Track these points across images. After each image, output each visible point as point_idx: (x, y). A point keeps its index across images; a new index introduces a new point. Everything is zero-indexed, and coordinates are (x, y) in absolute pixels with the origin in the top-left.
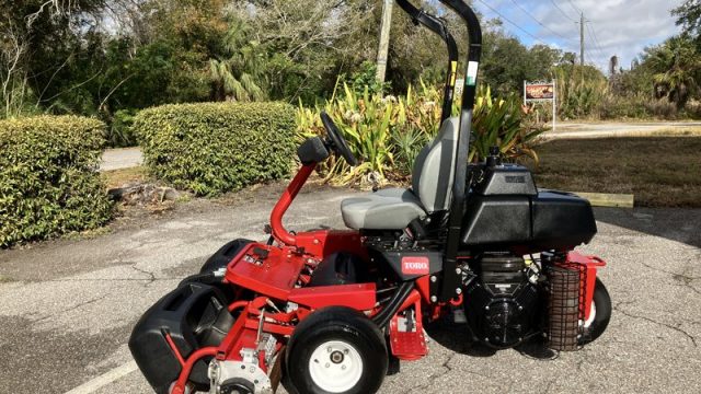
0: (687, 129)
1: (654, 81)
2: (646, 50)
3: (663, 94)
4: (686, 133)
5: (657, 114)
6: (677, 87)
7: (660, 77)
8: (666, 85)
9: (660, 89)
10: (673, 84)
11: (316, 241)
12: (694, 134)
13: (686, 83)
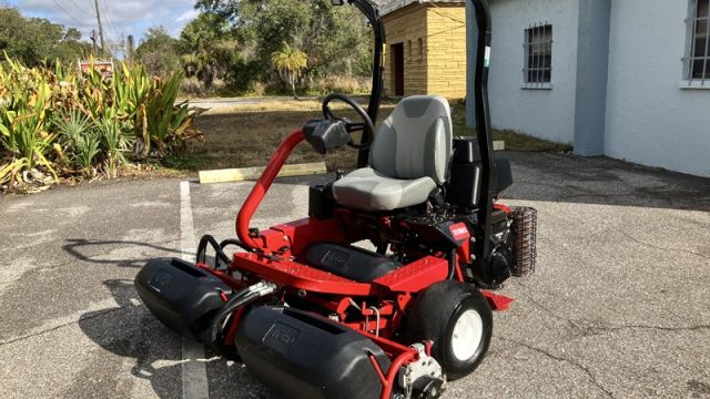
0: (262, 105)
1: (183, 61)
2: (150, 30)
3: (193, 73)
4: (263, 109)
5: (190, 92)
6: (204, 68)
7: (189, 58)
8: (194, 65)
9: (189, 69)
10: (200, 66)
11: (286, 238)
12: (269, 110)
13: (210, 63)
